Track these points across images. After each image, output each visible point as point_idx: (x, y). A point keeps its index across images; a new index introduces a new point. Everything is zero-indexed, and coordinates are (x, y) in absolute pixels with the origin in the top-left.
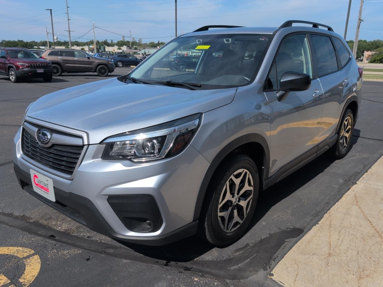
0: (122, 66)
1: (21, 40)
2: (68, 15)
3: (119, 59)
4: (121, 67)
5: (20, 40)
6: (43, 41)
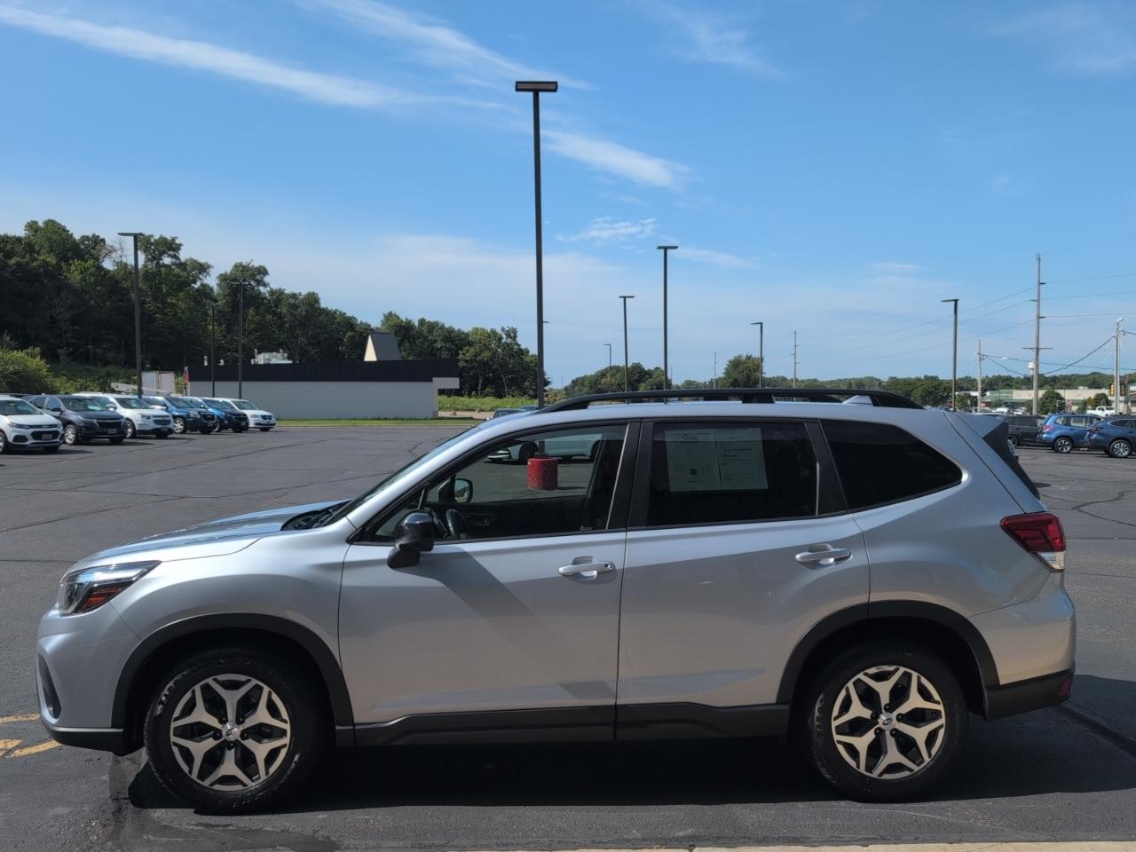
0: (1126, 453)
1: (933, 375)
2: (1038, 306)
3: (1120, 431)
4: (1126, 457)
5: (930, 375)
6: (990, 376)
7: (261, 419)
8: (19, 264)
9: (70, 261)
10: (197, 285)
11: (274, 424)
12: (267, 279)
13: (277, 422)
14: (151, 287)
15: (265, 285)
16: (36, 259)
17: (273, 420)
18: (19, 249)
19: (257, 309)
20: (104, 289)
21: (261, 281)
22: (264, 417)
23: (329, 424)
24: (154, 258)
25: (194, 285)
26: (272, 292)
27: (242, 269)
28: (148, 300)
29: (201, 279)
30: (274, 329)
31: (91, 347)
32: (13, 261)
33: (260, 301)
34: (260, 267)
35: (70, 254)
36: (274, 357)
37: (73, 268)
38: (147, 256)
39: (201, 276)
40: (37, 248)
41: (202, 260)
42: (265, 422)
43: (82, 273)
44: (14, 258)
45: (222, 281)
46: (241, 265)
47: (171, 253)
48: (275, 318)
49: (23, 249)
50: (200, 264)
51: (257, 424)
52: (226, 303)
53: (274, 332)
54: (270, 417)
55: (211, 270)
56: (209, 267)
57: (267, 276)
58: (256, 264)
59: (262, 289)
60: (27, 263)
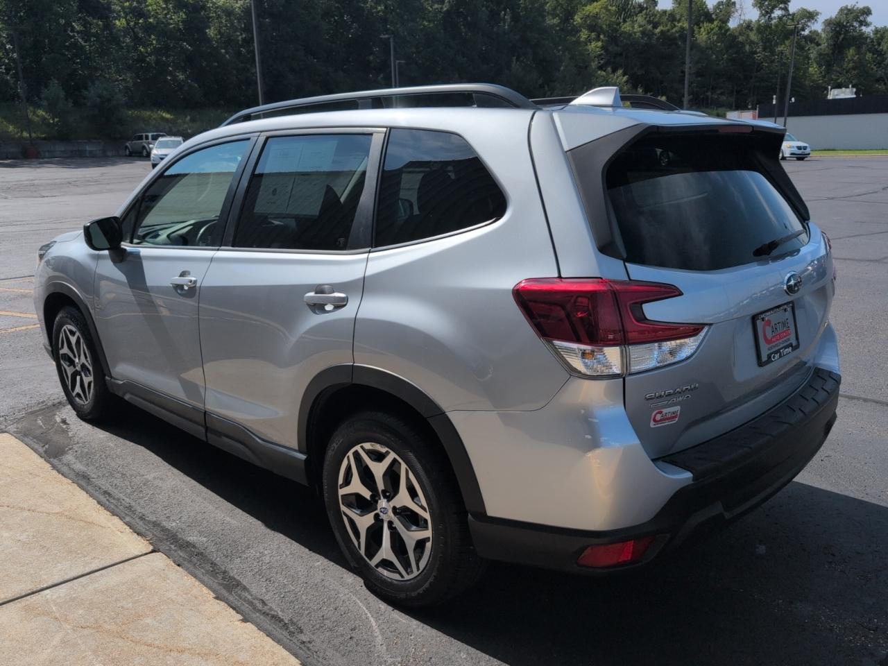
7: (796, 149)
8: (662, 32)
9: (701, 25)
10: (806, 32)
11: (809, 154)
12: (869, 19)
13: (811, 152)
14: (762, 39)
15: (867, 25)
16: (675, 26)
17: (808, 151)
18: (665, 19)
19: (859, 48)
20: (723, 45)
21: (865, 21)
22: (799, 148)
23: (879, 154)
24: (767, 12)
25: (803, 33)
26: (877, 31)
27: (846, 12)
28: (758, 50)
29: (809, 26)
30: (872, 66)
31: (709, 93)
32: (658, 31)
33: (863, 41)
34: (864, 8)
35: (702, 18)
36: (842, 93)
37: (702, 30)
38: (761, 12)
39: (809, 24)
40: (678, 17)
41: (811, 9)
42: (800, 152)
43: (708, 33)
44: (659, 28)
45: (826, 26)
46: (846, 8)
47: (782, 6)
48: (876, 56)
49: (667, 19)
50: (809, 13)
51: (792, 154)
52: (828, 47)
53: (872, 69)
54: (805, 148)
55: (819, 17)
56: (817, 14)
57: (870, 16)
58: (861, 6)
59: (864, 28)
60: (668, 31)
